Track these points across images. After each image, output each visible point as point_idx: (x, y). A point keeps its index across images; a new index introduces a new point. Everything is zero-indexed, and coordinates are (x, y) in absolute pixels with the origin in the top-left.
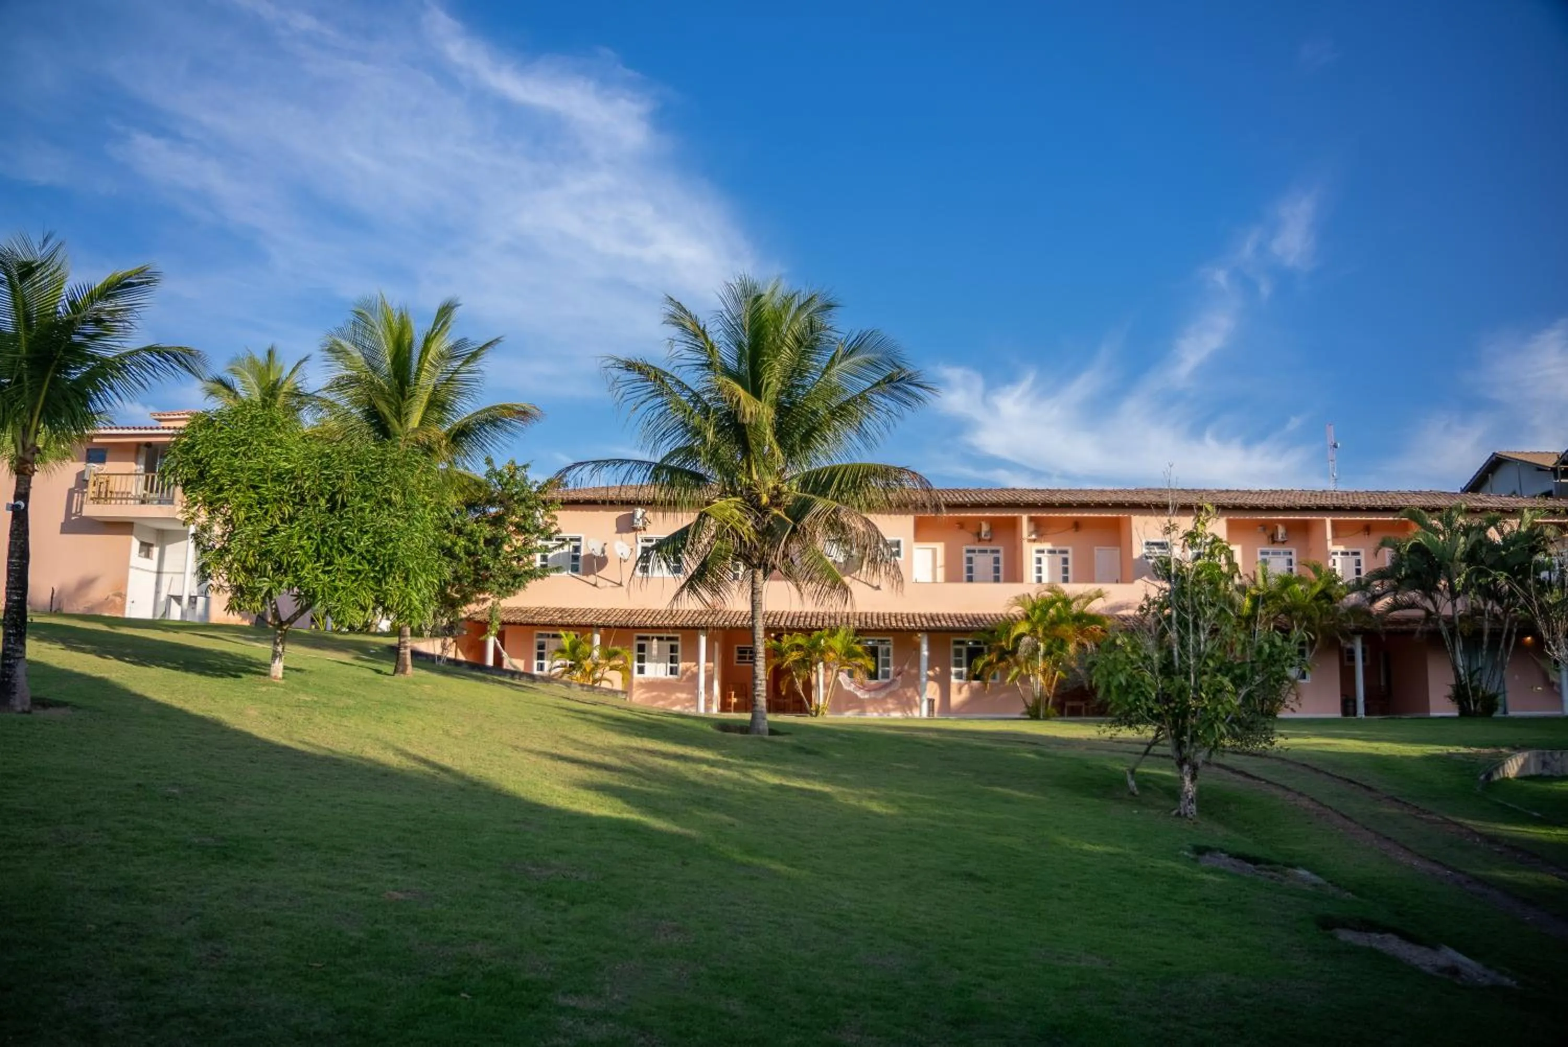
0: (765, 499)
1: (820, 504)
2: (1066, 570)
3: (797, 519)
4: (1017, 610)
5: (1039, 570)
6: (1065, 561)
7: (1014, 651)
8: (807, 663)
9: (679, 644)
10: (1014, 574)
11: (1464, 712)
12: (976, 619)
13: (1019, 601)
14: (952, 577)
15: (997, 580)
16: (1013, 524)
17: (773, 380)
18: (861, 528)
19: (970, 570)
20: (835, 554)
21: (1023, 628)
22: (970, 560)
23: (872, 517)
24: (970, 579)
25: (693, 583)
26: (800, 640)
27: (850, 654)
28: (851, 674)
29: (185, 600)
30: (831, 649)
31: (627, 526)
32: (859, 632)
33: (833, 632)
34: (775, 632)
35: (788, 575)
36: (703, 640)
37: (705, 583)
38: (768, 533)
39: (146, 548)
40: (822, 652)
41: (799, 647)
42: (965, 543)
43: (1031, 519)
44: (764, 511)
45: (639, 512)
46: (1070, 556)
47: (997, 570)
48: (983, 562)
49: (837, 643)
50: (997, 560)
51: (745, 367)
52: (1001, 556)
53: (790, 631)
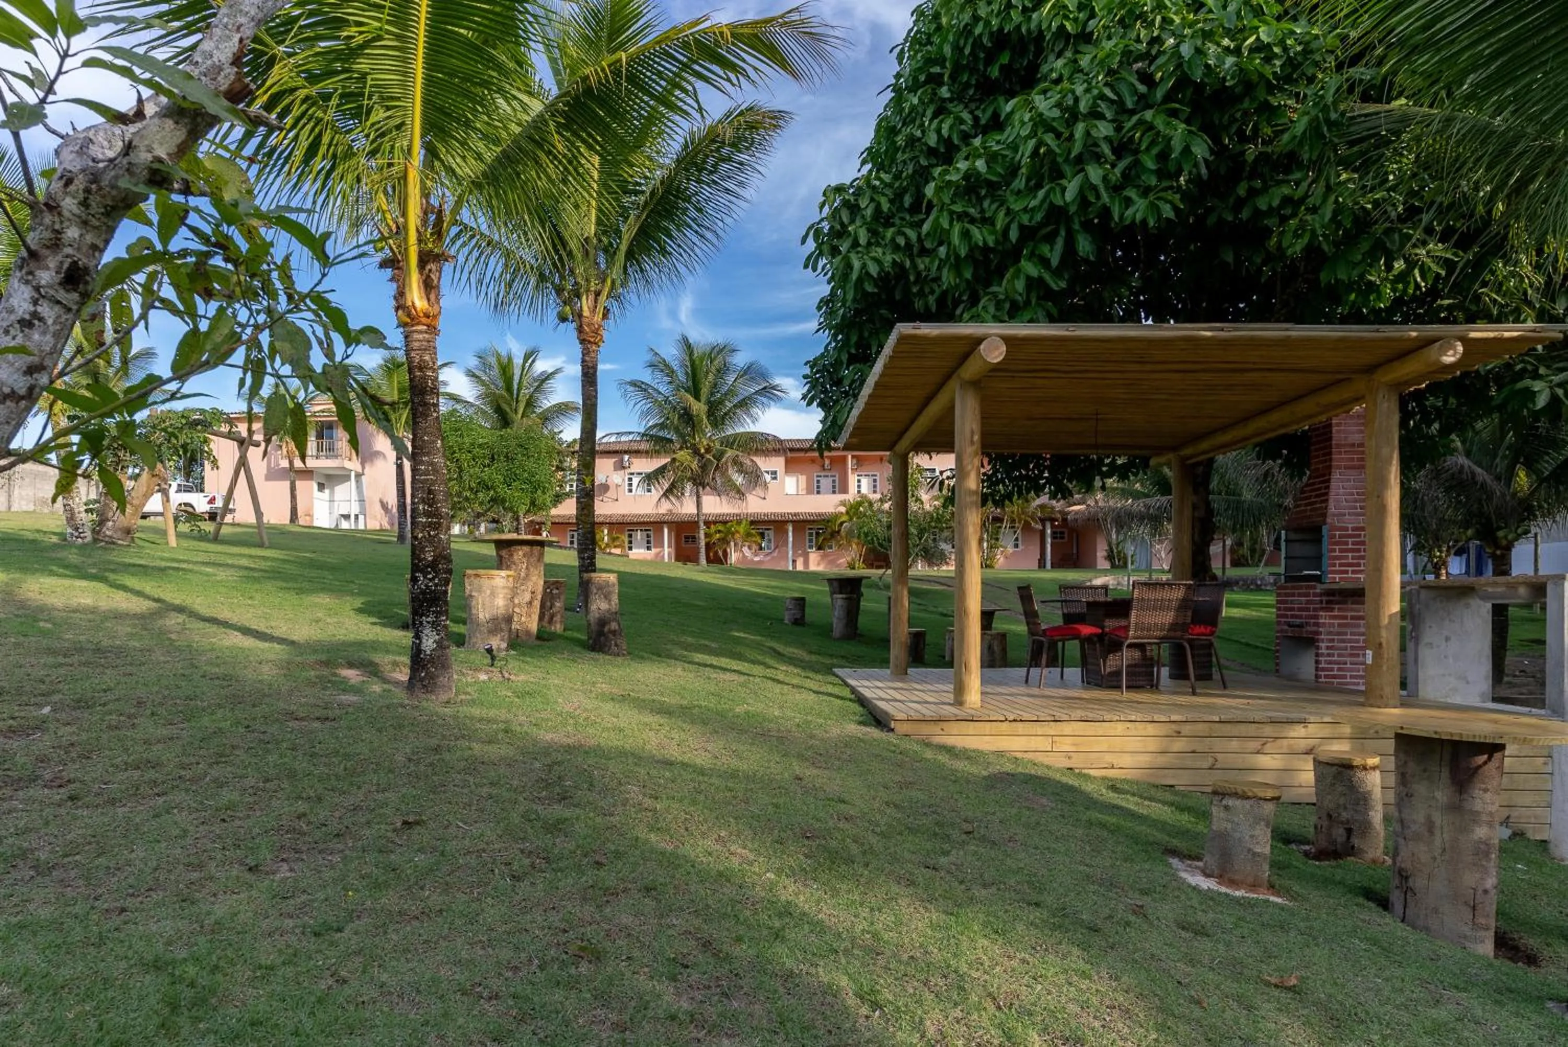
0: (703, 451)
1: (730, 453)
2: (875, 486)
3: (719, 460)
4: (843, 509)
5: (859, 486)
6: (875, 481)
7: (839, 532)
8: (725, 541)
9: (651, 533)
10: (844, 490)
11: (1113, 566)
12: (820, 514)
13: (843, 503)
14: (809, 491)
15: (834, 492)
16: (844, 458)
17: (705, 391)
18: (749, 463)
19: (818, 487)
20: (739, 479)
21: (844, 518)
22: (818, 482)
23: (755, 459)
24: (818, 492)
25: (667, 494)
26: (720, 527)
27: (748, 535)
28: (750, 548)
29: (353, 517)
30: (737, 532)
31: (621, 466)
32: (752, 523)
33: (739, 523)
34: (708, 524)
35: (714, 489)
36: (666, 531)
37: (672, 493)
38: (704, 467)
39: (321, 487)
40: (733, 534)
41: (719, 531)
42: (816, 472)
43: (853, 457)
44: (702, 456)
45: (626, 457)
46: (878, 478)
47: (834, 487)
48: (826, 483)
49: (742, 529)
50: (834, 481)
51: (690, 383)
52: (837, 479)
53: (715, 523)
